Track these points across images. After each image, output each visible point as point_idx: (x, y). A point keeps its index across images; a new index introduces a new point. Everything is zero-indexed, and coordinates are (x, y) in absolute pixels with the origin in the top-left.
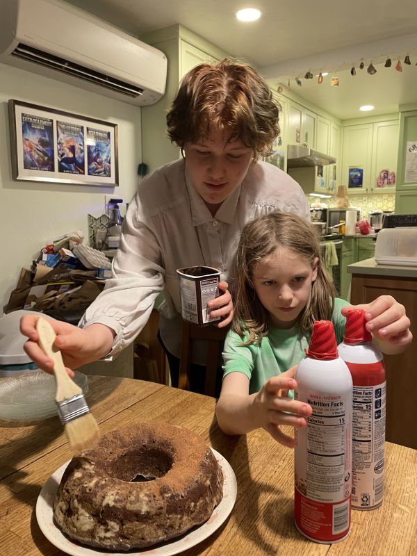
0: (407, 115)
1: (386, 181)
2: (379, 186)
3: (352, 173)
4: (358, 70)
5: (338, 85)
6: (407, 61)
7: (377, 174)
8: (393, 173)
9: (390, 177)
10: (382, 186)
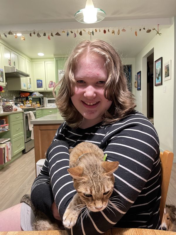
0: (57, 59)
1: (52, 86)
2: (50, 88)
3: (38, 82)
4: (33, 35)
5: (25, 40)
6: (52, 35)
7: (48, 83)
8: (54, 83)
9: (53, 84)
10: (51, 88)
